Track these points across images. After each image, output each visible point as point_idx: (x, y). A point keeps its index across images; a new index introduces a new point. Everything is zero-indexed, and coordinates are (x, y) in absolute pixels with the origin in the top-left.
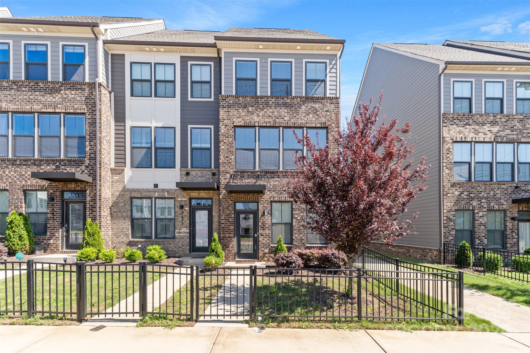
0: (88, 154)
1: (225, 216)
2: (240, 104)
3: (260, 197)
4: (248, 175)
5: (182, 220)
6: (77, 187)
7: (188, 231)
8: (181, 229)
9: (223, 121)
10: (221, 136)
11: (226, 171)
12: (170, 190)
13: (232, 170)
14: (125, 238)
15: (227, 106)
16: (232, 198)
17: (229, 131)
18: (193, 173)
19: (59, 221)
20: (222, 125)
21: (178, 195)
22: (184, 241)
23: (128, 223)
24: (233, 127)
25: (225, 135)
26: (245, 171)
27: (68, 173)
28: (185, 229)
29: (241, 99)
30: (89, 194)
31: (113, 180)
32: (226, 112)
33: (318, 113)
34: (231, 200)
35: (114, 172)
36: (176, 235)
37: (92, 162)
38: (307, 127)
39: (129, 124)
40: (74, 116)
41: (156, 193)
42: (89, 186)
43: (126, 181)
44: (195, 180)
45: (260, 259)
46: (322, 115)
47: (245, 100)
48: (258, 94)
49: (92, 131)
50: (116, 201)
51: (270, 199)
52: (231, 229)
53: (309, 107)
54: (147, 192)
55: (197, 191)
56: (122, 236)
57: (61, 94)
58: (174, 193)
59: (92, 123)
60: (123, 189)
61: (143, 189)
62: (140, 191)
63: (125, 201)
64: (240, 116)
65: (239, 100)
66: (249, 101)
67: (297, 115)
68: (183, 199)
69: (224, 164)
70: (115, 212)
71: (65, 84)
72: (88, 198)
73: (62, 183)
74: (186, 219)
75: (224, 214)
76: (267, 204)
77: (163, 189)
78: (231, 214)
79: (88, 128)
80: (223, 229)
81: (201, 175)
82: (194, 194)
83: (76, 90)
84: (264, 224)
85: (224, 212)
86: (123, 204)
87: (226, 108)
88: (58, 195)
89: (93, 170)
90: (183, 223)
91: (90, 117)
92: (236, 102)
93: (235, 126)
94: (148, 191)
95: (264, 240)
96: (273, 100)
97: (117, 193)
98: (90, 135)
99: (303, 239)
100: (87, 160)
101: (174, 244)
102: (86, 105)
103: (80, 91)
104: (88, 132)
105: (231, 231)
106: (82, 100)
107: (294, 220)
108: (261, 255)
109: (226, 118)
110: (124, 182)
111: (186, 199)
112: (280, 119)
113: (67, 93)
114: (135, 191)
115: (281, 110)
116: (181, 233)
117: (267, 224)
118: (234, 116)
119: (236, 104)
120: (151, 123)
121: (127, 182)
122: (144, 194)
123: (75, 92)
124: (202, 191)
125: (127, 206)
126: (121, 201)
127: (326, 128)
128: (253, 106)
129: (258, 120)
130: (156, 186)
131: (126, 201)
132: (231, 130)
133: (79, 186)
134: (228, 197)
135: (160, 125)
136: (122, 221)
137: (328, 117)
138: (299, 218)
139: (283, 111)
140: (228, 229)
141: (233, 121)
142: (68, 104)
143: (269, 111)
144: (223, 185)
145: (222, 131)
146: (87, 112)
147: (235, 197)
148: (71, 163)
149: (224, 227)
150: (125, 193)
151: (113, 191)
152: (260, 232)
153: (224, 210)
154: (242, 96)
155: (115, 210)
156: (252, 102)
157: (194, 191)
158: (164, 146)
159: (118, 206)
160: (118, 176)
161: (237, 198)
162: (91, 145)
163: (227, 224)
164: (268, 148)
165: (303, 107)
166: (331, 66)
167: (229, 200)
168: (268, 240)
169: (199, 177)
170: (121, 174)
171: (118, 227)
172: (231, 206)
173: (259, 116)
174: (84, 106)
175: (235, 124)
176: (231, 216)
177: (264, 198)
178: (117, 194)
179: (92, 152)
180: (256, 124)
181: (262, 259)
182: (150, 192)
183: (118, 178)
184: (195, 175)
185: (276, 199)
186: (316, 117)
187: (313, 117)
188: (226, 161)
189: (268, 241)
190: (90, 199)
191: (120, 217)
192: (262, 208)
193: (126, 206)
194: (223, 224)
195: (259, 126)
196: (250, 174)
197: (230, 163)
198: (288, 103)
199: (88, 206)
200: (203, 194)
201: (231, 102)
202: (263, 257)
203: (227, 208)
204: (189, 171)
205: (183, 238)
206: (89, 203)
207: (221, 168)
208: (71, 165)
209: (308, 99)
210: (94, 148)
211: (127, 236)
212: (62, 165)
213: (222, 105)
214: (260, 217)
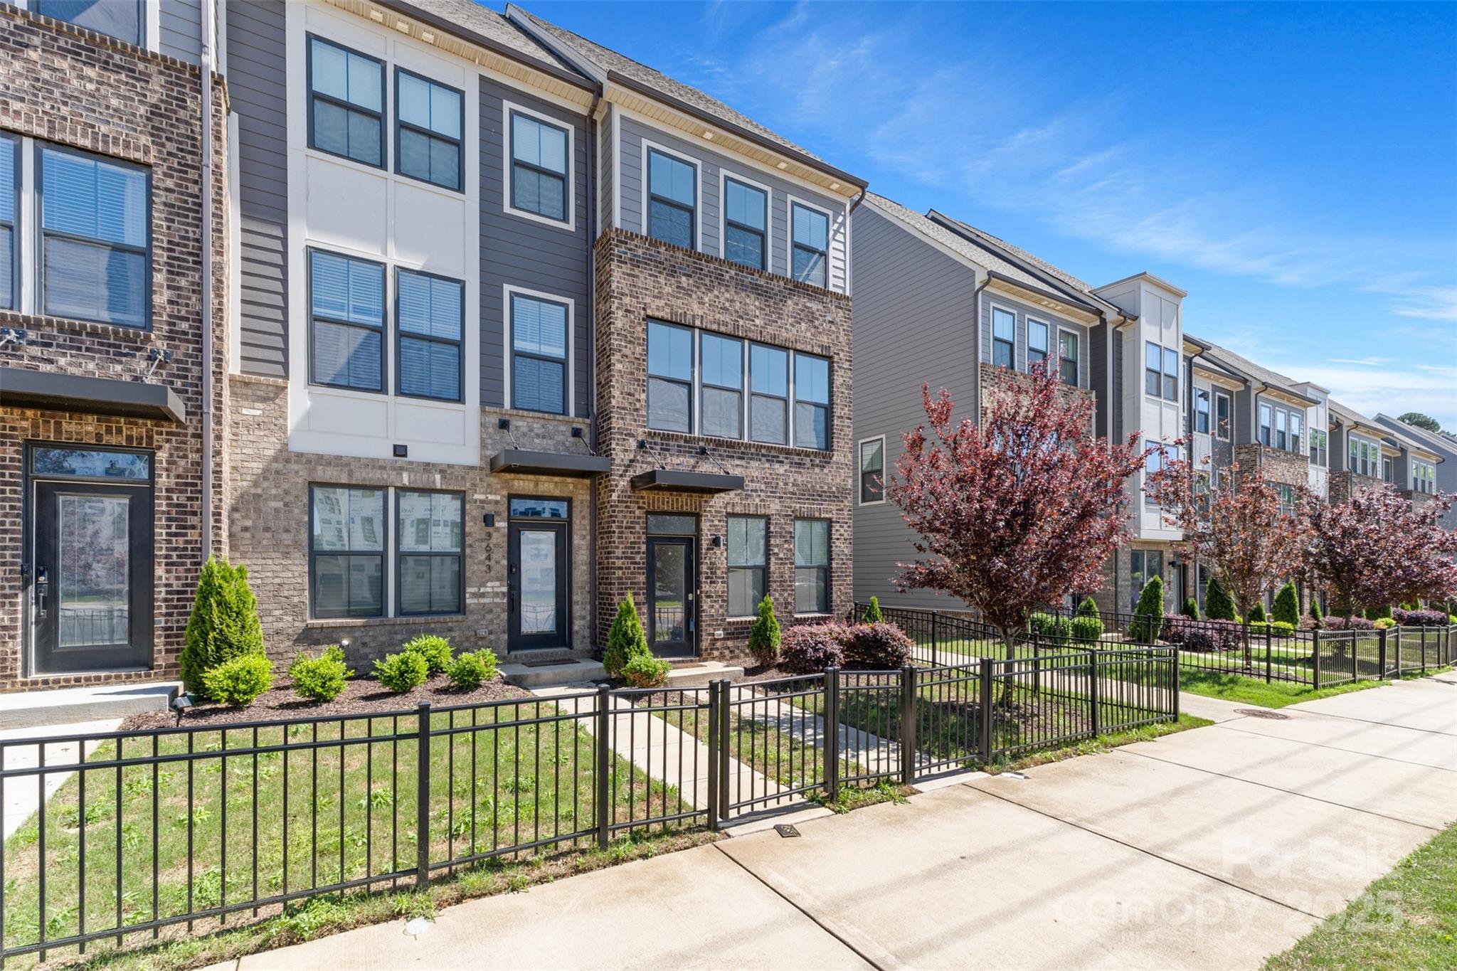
0: (165, 318)
1: (626, 547)
2: (660, 263)
3: (706, 501)
4: (678, 446)
5: (489, 558)
6: (109, 431)
7: (505, 589)
8: (483, 585)
9: (621, 299)
10: (615, 336)
11: (627, 429)
12: (450, 466)
13: (641, 430)
14: (290, 619)
15: (631, 259)
16: (641, 501)
17: (634, 327)
18: (520, 423)
19: (12, 564)
20: (618, 308)
21: (474, 485)
22: (492, 621)
23: (299, 568)
24: (643, 319)
25: (626, 336)
26: (673, 435)
27: (62, 377)
28: (497, 584)
29: (662, 249)
30: (169, 462)
31: (238, 418)
32: (628, 274)
33: (817, 323)
34: (639, 508)
35: (244, 391)
36: (468, 601)
37: (183, 350)
38: (796, 350)
39: (300, 236)
40: (91, 163)
41: (405, 475)
42: (168, 433)
43: (291, 423)
44: (524, 446)
45: (705, 655)
46: (824, 329)
47: (672, 256)
48: (699, 249)
49: (182, 237)
50: (253, 491)
51: (725, 508)
52: (639, 583)
53: (800, 307)
54: (373, 467)
55: (531, 477)
56: (277, 613)
57: (27, 60)
58: (463, 478)
59: (179, 208)
60: (281, 451)
61: (359, 459)
62: (348, 465)
63: (287, 492)
64: (660, 293)
65: (659, 252)
66: (680, 260)
67: (779, 318)
68: (491, 497)
69: (623, 412)
70: (245, 529)
71: (50, 30)
72: (164, 478)
73: (29, 413)
74: (500, 555)
75: (622, 543)
76: (720, 521)
77: (428, 464)
78: (639, 543)
79: (164, 224)
80: (619, 584)
81: (541, 431)
82: (524, 484)
83: (105, 69)
84: (713, 567)
85: (622, 537)
86: (280, 504)
87: (629, 266)
88: (12, 460)
89: (186, 377)
90: (489, 567)
91: (170, 183)
92: (650, 255)
93: (648, 316)
94: (374, 464)
95: (712, 607)
96: (733, 272)
97: (254, 465)
98: (170, 250)
99: (790, 603)
100: (158, 337)
101: (460, 629)
102: (152, 135)
103: (123, 77)
104: (165, 239)
105: (639, 589)
106: (134, 115)
107: (773, 559)
108: (705, 644)
109: (627, 292)
110: (283, 429)
111: (498, 498)
112: (747, 319)
113: (56, 65)
114: (329, 464)
115: (748, 301)
116: (483, 595)
117: (719, 568)
118: (647, 289)
119: (651, 260)
120: (385, 252)
121: (295, 430)
122: (360, 476)
123: (100, 75)
124: (544, 478)
125: (296, 511)
126: (274, 491)
127: (829, 359)
128: (690, 276)
129: (701, 313)
130: (400, 451)
131: (294, 493)
132: (640, 324)
133: (119, 431)
134: (633, 499)
135: (417, 264)
136: (277, 561)
137: (833, 336)
138: (781, 555)
139: (753, 303)
140: (631, 583)
141: (645, 304)
142: (65, 110)
143: (724, 296)
144: (620, 466)
145: (619, 324)
146: (157, 165)
147: (649, 499)
148: (82, 342)
149: (621, 578)
150: (289, 466)
151: (240, 457)
152: (703, 589)
153: (622, 533)
154: (665, 245)
155: (249, 523)
156: (688, 266)
157: (522, 476)
158: (428, 333)
159: (258, 510)
160: (261, 405)
161: (654, 502)
162: (178, 288)
163: (630, 568)
164: (719, 384)
165: (790, 302)
166: (836, 225)
167: (634, 507)
168: (721, 607)
169: (538, 436)
170: (273, 399)
171: (259, 581)
172: (639, 523)
173: (704, 304)
174: (145, 140)
175: (649, 312)
176: (639, 548)
177: (712, 507)
178: (257, 467)
179: (183, 313)
180: (698, 323)
181: (709, 654)
182: (383, 468)
183: (258, 413)
184: (525, 430)
185: (738, 510)
186: (813, 330)
187: (807, 330)
188: (626, 405)
189: (721, 611)
190: (173, 480)
191: (266, 548)
192: (709, 530)
193: (291, 511)
194: (621, 568)
195: (700, 329)
196: (682, 443)
197: (636, 410)
198: (762, 286)
199: (161, 505)
200: (547, 485)
201: (640, 252)
202: (712, 649)
203: (630, 528)
204: (507, 418)
205: (491, 611)
206: (169, 498)
207: (614, 420)
208: (79, 349)
209: (798, 288)
210: (189, 298)
211: (295, 610)
212: (31, 343)
213: (617, 256)
214: (704, 551)
